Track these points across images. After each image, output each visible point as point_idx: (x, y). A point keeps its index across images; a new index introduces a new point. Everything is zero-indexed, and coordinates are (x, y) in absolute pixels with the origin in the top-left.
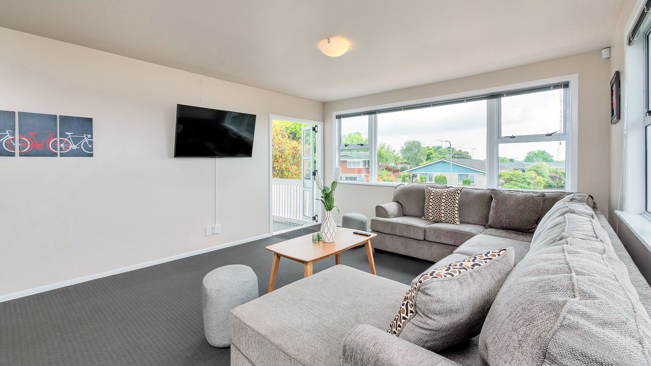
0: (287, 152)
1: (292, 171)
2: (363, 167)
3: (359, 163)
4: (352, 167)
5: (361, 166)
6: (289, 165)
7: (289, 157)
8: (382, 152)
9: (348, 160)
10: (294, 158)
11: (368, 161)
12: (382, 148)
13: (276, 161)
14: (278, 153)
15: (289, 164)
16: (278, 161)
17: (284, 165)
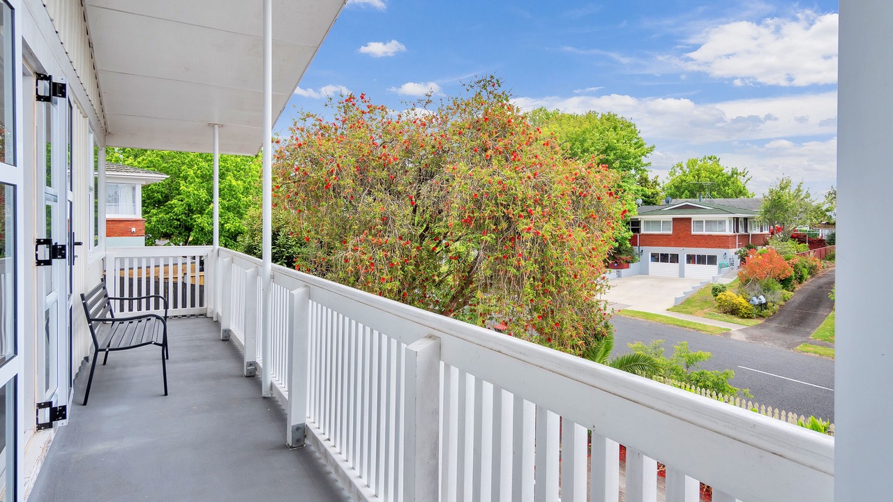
0: (557, 189)
1: (572, 243)
2: (732, 233)
3: (721, 222)
4: (705, 233)
5: (728, 230)
6: (563, 225)
7: (563, 204)
8: (786, 197)
9: (695, 217)
10: (576, 205)
11: (746, 219)
12: (782, 189)
13: (524, 214)
14: (531, 192)
15: (562, 223)
16: (530, 214)
17: (548, 227)
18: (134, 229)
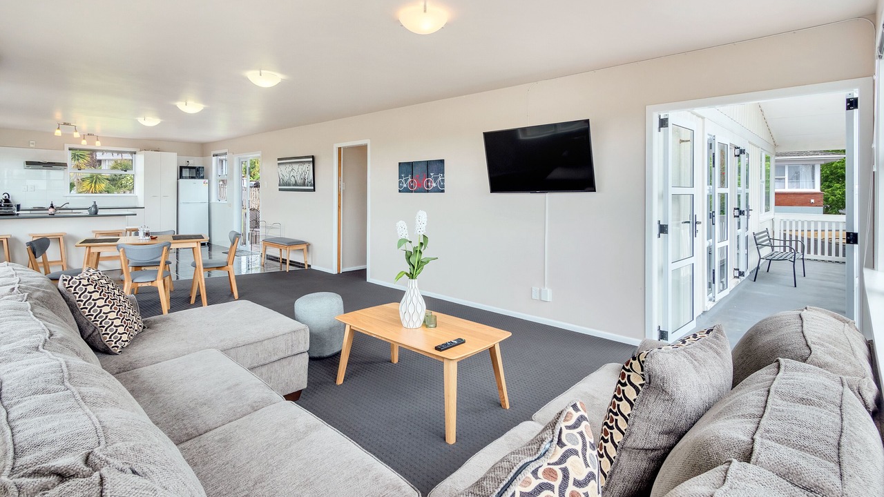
18: (813, 201)
